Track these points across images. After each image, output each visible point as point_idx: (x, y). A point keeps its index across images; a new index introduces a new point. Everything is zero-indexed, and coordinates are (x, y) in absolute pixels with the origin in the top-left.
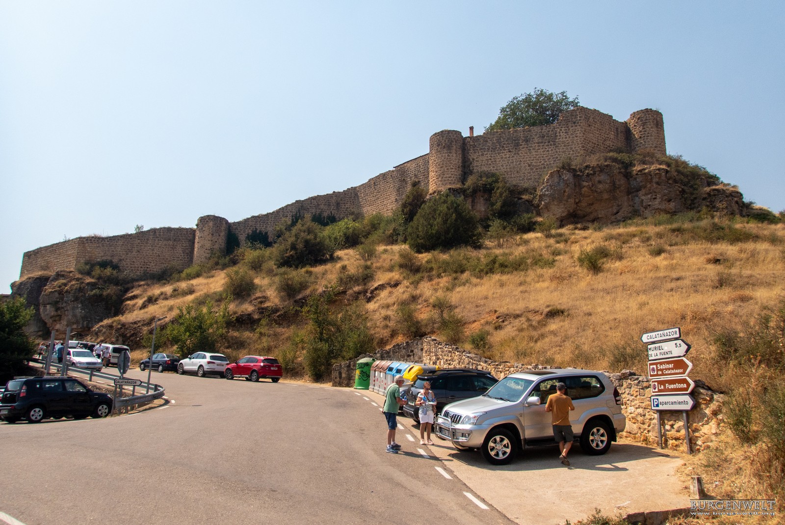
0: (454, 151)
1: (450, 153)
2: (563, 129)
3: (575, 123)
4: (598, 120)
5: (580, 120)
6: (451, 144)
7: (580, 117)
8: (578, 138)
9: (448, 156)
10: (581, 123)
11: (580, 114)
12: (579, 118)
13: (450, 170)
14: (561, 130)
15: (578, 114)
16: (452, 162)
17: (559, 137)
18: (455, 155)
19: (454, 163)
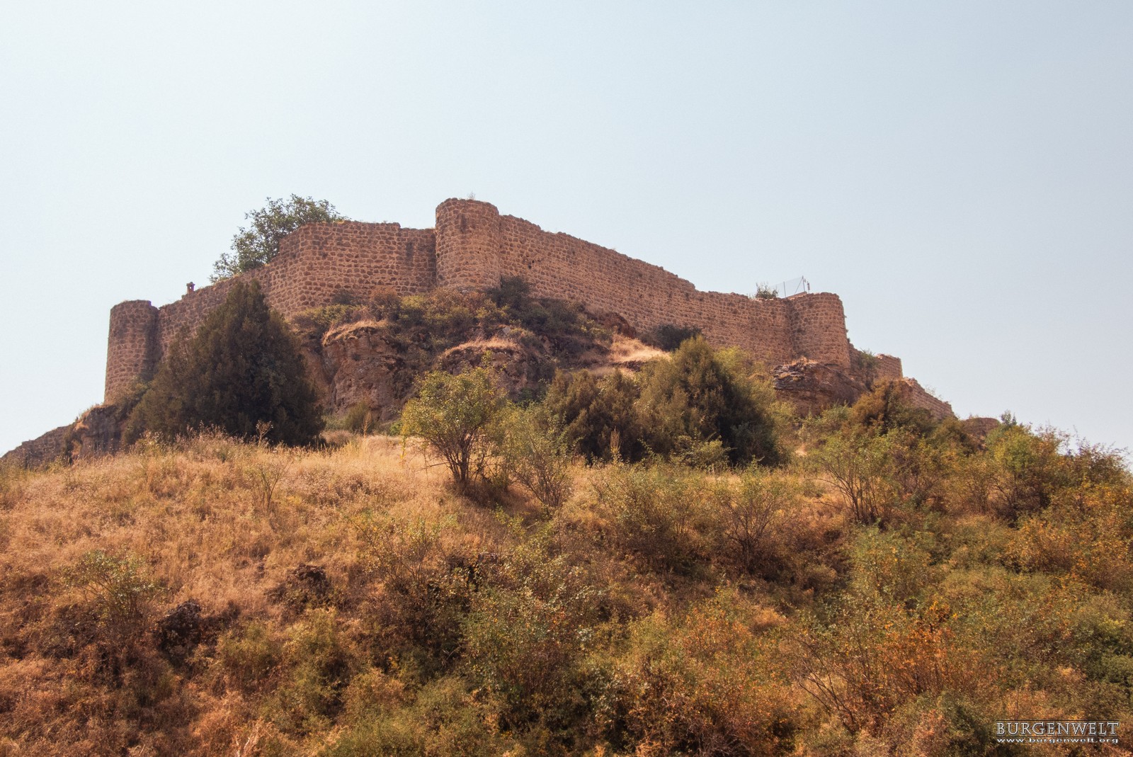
0: (129, 337)
1: (122, 342)
2: (279, 271)
3: (294, 256)
4: (352, 241)
5: (302, 250)
6: (124, 326)
7: (302, 244)
8: (297, 283)
9: (119, 348)
10: (303, 255)
11: (303, 240)
12: (300, 247)
13: (120, 373)
14: (277, 273)
15: (300, 238)
16: (123, 358)
17: (273, 286)
18: (129, 345)
19: (126, 359)
